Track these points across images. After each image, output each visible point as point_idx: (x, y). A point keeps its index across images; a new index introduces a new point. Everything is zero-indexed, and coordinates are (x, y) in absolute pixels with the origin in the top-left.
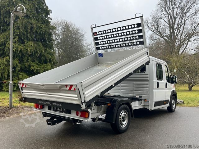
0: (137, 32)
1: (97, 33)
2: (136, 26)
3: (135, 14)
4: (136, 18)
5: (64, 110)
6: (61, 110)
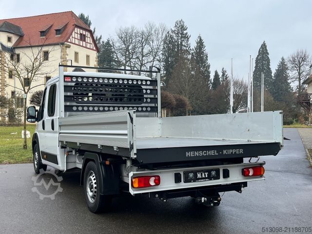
5: (213, 173)
6: (206, 176)
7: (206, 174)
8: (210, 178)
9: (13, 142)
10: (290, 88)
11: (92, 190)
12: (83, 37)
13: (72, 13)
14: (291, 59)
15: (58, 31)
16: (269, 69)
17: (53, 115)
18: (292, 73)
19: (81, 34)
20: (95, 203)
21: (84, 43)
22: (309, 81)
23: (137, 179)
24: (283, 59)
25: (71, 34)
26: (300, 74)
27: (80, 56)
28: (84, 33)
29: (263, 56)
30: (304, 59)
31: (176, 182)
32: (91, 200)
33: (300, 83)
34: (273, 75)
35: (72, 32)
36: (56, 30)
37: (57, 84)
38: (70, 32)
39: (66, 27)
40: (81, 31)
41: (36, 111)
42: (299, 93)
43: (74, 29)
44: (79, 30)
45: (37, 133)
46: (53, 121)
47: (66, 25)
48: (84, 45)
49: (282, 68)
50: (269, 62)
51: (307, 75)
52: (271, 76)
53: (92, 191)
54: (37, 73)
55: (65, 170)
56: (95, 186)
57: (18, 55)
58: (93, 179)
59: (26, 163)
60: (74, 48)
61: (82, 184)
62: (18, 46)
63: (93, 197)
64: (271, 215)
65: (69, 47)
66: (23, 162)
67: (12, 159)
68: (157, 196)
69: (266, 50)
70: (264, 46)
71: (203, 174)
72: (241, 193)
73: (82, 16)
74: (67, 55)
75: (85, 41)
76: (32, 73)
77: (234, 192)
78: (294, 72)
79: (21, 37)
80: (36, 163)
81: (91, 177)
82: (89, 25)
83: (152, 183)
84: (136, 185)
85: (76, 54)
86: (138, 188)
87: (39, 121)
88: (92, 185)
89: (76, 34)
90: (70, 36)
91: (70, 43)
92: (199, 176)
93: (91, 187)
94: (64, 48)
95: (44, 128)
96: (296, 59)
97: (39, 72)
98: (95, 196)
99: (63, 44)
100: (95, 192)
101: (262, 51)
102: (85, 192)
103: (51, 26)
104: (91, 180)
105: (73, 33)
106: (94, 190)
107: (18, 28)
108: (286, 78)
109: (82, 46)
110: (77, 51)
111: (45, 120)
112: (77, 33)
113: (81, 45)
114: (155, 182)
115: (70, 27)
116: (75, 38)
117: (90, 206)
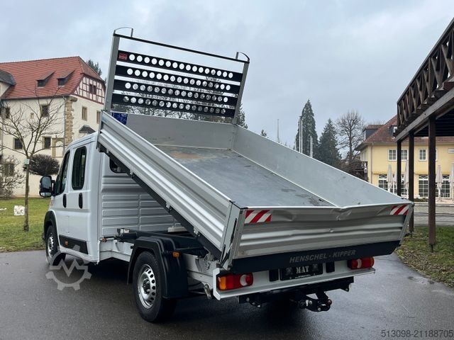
0: (228, 88)
1: (129, 54)
2: (231, 75)
3: (238, 53)
4: (236, 60)
5: (315, 266)
6: (307, 271)
7: (307, 267)
8: (311, 273)
9: (4, 221)
10: (338, 154)
11: (148, 290)
12: (93, 89)
13: (79, 59)
14: (341, 122)
15: (61, 81)
16: (315, 132)
17: (81, 188)
18: (341, 138)
19: (91, 85)
20: (154, 308)
21: (94, 96)
22: (362, 147)
23: (224, 278)
24: (330, 121)
25: (78, 85)
26: (351, 139)
27: (88, 112)
28: (95, 84)
29: (307, 117)
30: (355, 121)
31: (270, 281)
32: (146, 305)
33: (351, 149)
34: (318, 139)
35: (79, 83)
36: (59, 80)
37: (87, 146)
38: (76, 82)
39: (71, 75)
40: (91, 82)
41: (53, 181)
42: (350, 161)
43: (82, 79)
44: (88, 79)
45: (54, 211)
46: (81, 196)
47: (72, 73)
48: (94, 99)
49: (329, 132)
50: (314, 125)
51: (359, 140)
52: (317, 141)
53: (147, 293)
54: (43, 132)
55: (98, 261)
56: (152, 285)
57: (8, 110)
58: (149, 275)
59: (31, 250)
60: (81, 102)
61: (131, 281)
62: (8, 98)
63: (149, 301)
64: (380, 318)
65: (75, 100)
66: (26, 249)
67: (11, 245)
68: (248, 299)
69: (311, 110)
70: (308, 106)
71: (303, 268)
72: (348, 291)
73: (90, 63)
74: (73, 110)
75: (95, 93)
76: (37, 133)
77: (339, 291)
78: (344, 137)
79: (11, 87)
80: (50, 251)
81: (147, 273)
82: (100, 73)
83: (243, 283)
84: (223, 286)
85: (84, 109)
86: (225, 290)
87: (57, 194)
88: (149, 284)
89: (84, 85)
90: (76, 87)
91: (77, 95)
92: (299, 271)
93: (147, 287)
94: (69, 101)
95: (65, 205)
96: (347, 121)
97: (47, 131)
98: (152, 299)
99: (67, 97)
100: (153, 294)
101: (307, 111)
102: (136, 294)
103: (53, 74)
104: (146, 276)
105: (81, 84)
106: (151, 290)
107: (8, 75)
108: (334, 143)
109: (92, 100)
110: (85, 105)
111: (67, 194)
112: (86, 84)
113: (91, 98)
114: (247, 282)
115: (77, 77)
116: (83, 90)
117: (144, 312)
